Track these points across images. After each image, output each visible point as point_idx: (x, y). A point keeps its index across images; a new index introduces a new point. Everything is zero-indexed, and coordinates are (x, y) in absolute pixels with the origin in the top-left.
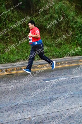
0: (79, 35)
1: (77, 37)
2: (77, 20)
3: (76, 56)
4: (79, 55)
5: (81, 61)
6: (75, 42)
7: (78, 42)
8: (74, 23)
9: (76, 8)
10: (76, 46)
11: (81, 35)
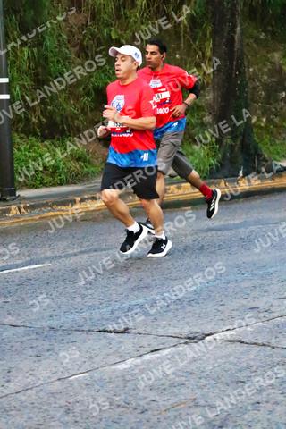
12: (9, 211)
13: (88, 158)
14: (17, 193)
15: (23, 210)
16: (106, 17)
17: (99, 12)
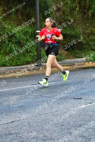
0: (7, 43)
1: (4, 45)
2: (4, 26)
3: (2, 66)
4: (6, 66)
5: (8, 72)
6: (2, 51)
7: (5, 51)
8: (2, 29)
9: (3, 12)
10: (3, 55)
11: (8, 44)
12: (40, 69)
13: (61, 54)
14: (42, 64)
15: (44, 69)
16: (67, 13)
17: (65, 12)
